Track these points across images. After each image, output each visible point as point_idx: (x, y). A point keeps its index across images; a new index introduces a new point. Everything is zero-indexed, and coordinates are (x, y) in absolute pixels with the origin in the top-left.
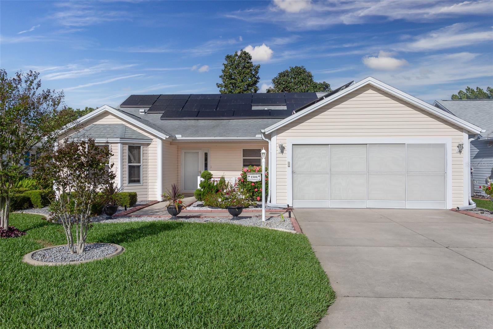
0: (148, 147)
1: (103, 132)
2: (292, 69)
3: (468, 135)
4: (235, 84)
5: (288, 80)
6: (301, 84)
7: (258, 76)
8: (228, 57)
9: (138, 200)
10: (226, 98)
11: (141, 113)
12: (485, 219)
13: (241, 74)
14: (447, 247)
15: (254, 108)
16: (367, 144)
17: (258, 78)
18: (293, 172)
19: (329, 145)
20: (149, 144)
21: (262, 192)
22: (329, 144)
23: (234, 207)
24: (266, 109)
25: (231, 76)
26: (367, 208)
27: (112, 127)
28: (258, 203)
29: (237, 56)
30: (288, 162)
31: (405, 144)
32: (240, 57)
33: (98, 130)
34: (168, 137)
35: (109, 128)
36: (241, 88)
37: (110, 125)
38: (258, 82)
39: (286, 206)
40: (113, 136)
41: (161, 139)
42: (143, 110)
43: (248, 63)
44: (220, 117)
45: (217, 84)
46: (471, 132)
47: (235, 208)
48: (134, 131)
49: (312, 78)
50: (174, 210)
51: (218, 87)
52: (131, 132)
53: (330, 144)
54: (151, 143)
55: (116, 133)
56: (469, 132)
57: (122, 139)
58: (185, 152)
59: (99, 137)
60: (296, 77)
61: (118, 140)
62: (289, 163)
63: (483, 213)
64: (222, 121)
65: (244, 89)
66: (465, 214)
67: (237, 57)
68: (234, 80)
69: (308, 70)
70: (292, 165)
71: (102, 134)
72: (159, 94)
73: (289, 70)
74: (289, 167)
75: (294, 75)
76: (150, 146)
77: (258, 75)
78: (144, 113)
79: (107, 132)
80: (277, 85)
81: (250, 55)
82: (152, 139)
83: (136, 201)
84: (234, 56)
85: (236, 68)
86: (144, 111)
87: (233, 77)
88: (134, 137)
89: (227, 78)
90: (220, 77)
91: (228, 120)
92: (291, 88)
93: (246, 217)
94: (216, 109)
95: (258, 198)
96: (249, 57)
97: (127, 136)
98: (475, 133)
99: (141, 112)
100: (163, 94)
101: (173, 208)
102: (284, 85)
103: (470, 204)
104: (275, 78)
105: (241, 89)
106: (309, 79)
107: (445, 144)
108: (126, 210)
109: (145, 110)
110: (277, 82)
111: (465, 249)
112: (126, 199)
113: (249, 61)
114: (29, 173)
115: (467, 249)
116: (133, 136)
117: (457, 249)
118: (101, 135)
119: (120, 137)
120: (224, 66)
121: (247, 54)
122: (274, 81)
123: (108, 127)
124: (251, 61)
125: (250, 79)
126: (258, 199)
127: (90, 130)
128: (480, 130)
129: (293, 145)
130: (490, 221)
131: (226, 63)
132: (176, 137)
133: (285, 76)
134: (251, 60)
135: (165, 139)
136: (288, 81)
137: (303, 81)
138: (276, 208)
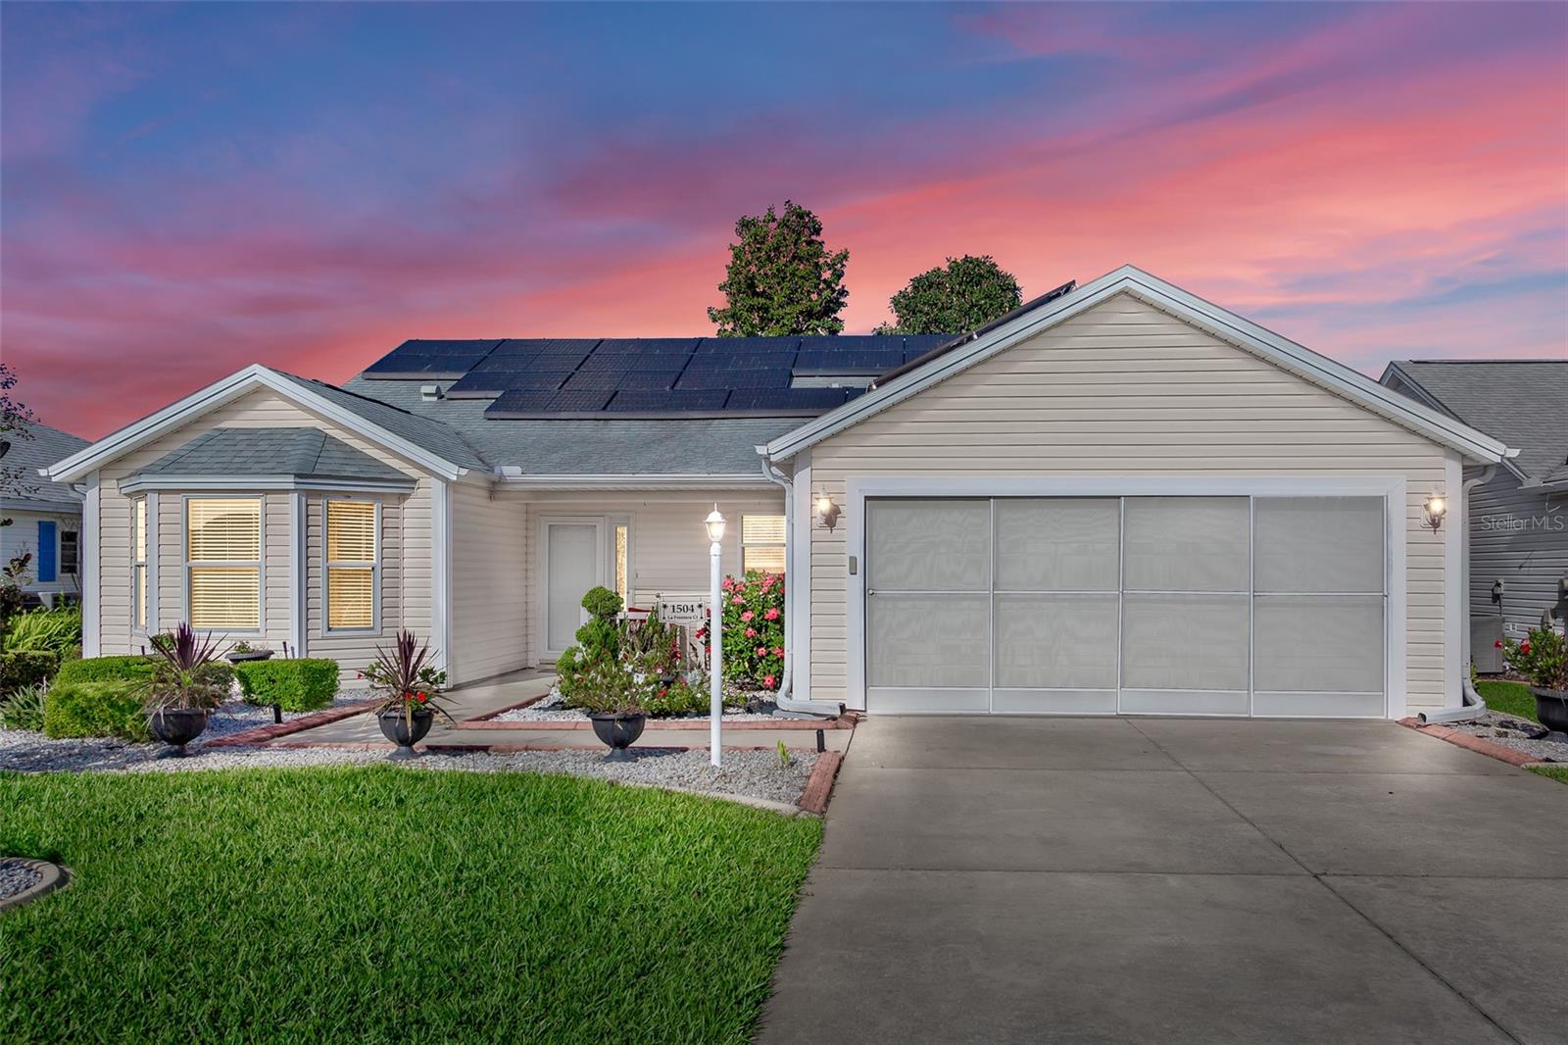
0: (401, 506)
1: (244, 454)
2: (954, 266)
3: (1461, 468)
4: (767, 310)
5: (939, 299)
6: (980, 313)
7: (843, 287)
8: (745, 225)
9: (341, 687)
10: (712, 351)
11: (425, 399)
12: (1504, 758)
13: (783, 279)
14: (1315, 876)
15: (798, 383)
16: (1119, 497)
17: (844, 291)
18: (867, 593)
19: (992, 500)
20: (403, 497)
21: (783, 658)
22: (990, 497)
23: (611, 716)
24: (835, 386)
25: (752, 286)
26: (1119, 717)
27: (278, 437)
28: (766, 696)
29: (774, 220)
30: (851, 558)
31: (1248, 496)
32: (784, 224)
33: (226, 448)
34: (464, 472)
35: (267, 442)
36: (784, 325)
37: (271, 432)
38: (842, 304)
39: (835, 709)
40: (273, 469)
41: (446, 480)
42: (432, 389)
43: (810, 243)
44: (681, 410)
45: (710, 310)
46: (1472, 455)
47: (613, 720)
48: (354, 451)
49: (1016, 295)
50: (397, 724)
51: (715, 321)
52: (341, 455)
53: (994, 497)
54: (410, 495)
55: (285, 459)
56: (1464, 456)
57: (301, 478)
58: (550, 526)
59: (225, 471)
60: (964, 291)
61: (288, 481)
62: (853, 560)
63: (1506, 735)
64: (686, 423)
65: (795, 326)
66: (1444, 739)
67: (775, 225)
68: (762, 297)
69: (1003, 267)
70: (865, 567)
71: (236, 460)
72: (500, 338)
73: (945, 268)
74: (856, 574)
75: (960, 284)
76: (408, 503)
77: (842, 282)
78: (435, 399)
79: (256, 454)
80: (905, 315)
81: (818, 219)
82: (415, 481)
83: (333, 687)
84: (764, 221)
85: (769, 259)
86: (434, 392)
87: (760, 289)
88: (349, 471)
89: (739, 292)
90: (720, 289)
91: (706, 422)
92: (949, 326)
93: (668, 748)
94: (672, 388)
95: (767, 679)
96: (814, 227)
97: (320, 469)
98: (1485, 462)
99: (426, 395)
100: (512, 338)
101: (396, 718)
102: (928, 314)
103: (1466, 703)
104: (901, 292)
105: (785, 329)
106: (1006, 297)
107: (1383, 497)
108: (278, 720)
109: (438, 388)
110: (903, 304)
111: (1381, 881)
112: (288, 682)
113: (814, 237)
114: (40, 594)
115: (1390, 881)
116: (347, 468)
117: (1350, 883)
118: (232, 466)
119: (294, 471)
120: (732, 252)
121: (808, 215)
122: (895, 301)
123: (262, 437)
124: (819, 239)
125: (814, 297)
126: (767, 682)
127: (202, 448)
128: (1500, 448)
129: (867, 498)
130: (1518, 765)
131: (738, 242)
132: (502, 473)
133: (930, 287)
134: (818, 234)
135: (455, 478)
136: (940, 305)
137: (986, 303)
138: (805, 717)
